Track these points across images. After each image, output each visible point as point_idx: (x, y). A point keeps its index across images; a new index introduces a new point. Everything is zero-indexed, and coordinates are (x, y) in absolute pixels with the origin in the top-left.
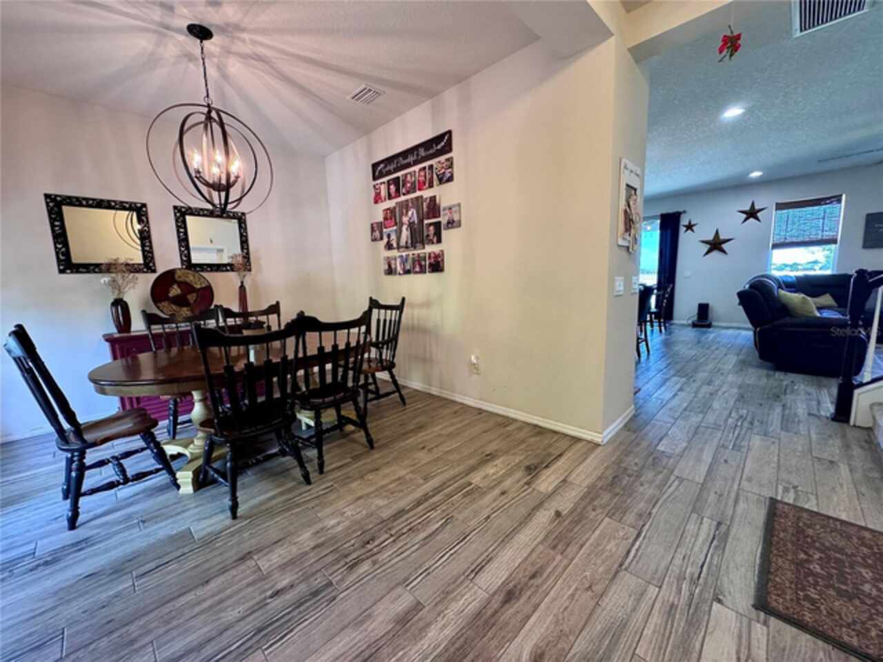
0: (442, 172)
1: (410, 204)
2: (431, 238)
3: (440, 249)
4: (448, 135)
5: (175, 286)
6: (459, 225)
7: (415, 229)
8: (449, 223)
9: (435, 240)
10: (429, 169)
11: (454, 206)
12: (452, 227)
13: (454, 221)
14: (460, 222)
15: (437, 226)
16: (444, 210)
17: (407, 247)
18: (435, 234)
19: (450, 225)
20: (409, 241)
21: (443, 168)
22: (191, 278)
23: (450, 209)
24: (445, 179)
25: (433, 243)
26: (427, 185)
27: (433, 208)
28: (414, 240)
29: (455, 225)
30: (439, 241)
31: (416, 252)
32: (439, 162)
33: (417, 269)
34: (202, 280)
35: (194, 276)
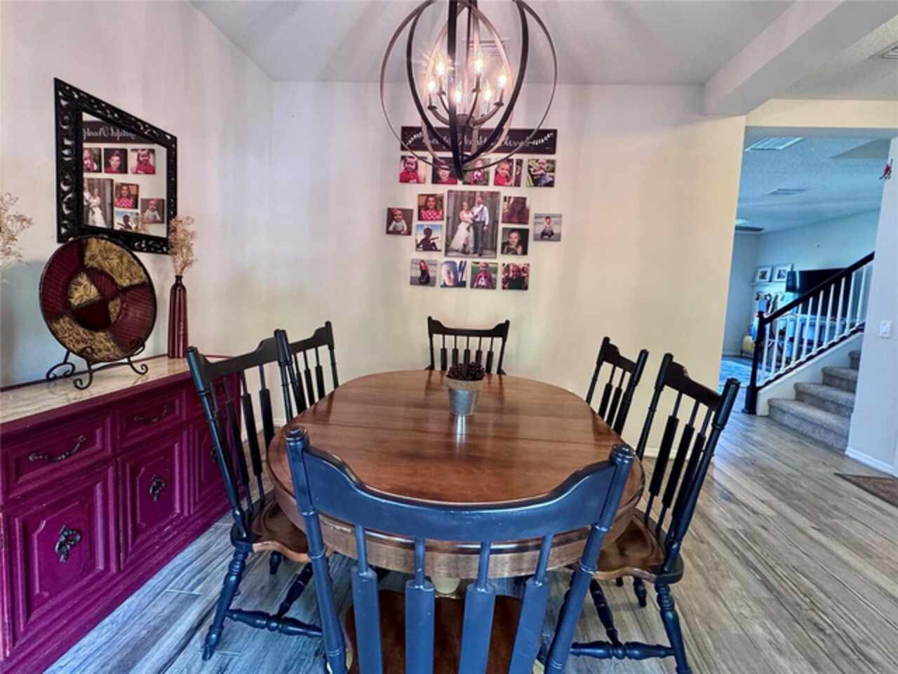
0: (539, 173)
1: (478, 199)
2: (513, 246)
3: (527, 262)
4: (551, 134)
5: (84, 279)
6: (558, 239)
7: (483, 232)
8: (544, 234)
9: (520, 250)
10: (517, 164)
11: (555, 216)
12: (549, 240)
13: (552, 234)
14: (559, 235)
15: (524, 234)
16: (537, 217)
17: (464, 252)
18: (519, 243)
19: (546, 237)
20: (471, 245)
21: (541, 168)
22: (115, 262)
23: (548, 218)
24: (543, 182)
25: (516, 253)
26: (512, 181)
27: (519, 210)
28: (480, 245)
29: (553, 237)
30: (525, 252)
31: (482, 261)
32: (537, 161)
33: (483, 282)
34: (135, 268)
35: (121, 257)
